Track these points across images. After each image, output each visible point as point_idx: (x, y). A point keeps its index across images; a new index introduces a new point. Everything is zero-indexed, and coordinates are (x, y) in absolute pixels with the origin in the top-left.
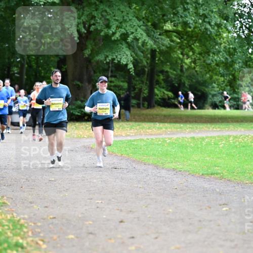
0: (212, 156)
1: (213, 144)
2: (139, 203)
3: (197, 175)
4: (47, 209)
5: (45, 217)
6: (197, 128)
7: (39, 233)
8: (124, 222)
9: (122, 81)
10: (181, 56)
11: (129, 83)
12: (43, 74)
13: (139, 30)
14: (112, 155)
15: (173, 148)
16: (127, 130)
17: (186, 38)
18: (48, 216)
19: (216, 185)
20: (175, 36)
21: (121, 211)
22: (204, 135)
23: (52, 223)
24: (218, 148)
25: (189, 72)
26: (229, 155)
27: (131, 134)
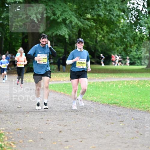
0: (114, 93)
1: (115, 85)
2: (71, 121)
3: (105, 104)
4: (16, 124)
5: (15, 129)
6: (105, 76)
7: (12, 138)
8: (62, 132)
9: (61, 49)
10: (96, 33)
11: (65, 49)
12: (14, 44)
13: (73, 16)
14: (55, 92)
15: (91, 88)
16: (64, 77)
17: (99, 23)
18: (17, 128)
19: (116, 110)
20: (92, 22)
21: (60, 125)
22: (109, 80)
23: (19, 133)
24: (117, 88)
25: (100, 43)
26: (124, 92)
27: (66, 80)
